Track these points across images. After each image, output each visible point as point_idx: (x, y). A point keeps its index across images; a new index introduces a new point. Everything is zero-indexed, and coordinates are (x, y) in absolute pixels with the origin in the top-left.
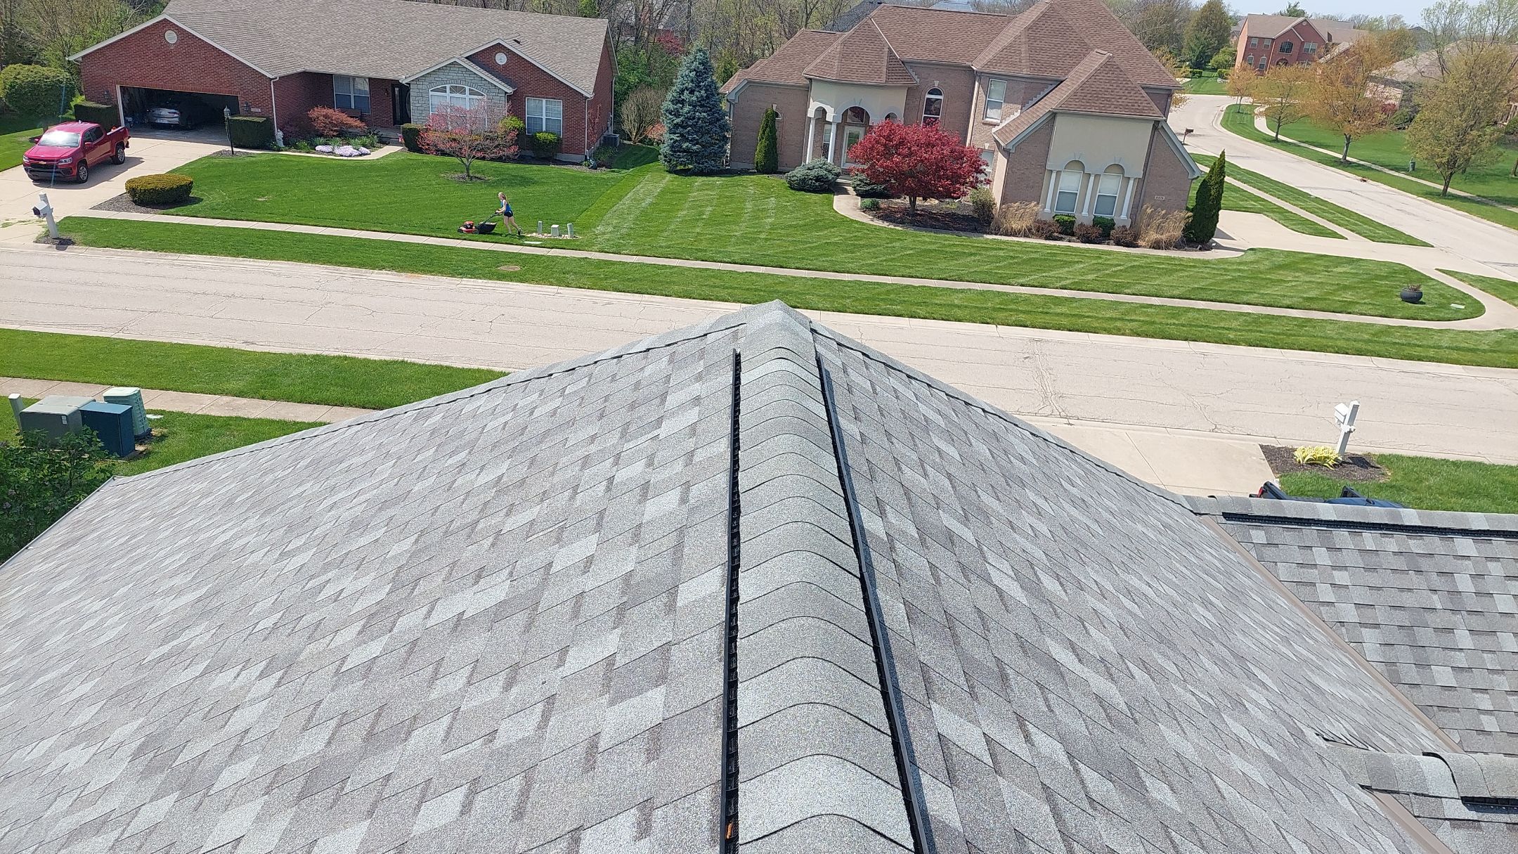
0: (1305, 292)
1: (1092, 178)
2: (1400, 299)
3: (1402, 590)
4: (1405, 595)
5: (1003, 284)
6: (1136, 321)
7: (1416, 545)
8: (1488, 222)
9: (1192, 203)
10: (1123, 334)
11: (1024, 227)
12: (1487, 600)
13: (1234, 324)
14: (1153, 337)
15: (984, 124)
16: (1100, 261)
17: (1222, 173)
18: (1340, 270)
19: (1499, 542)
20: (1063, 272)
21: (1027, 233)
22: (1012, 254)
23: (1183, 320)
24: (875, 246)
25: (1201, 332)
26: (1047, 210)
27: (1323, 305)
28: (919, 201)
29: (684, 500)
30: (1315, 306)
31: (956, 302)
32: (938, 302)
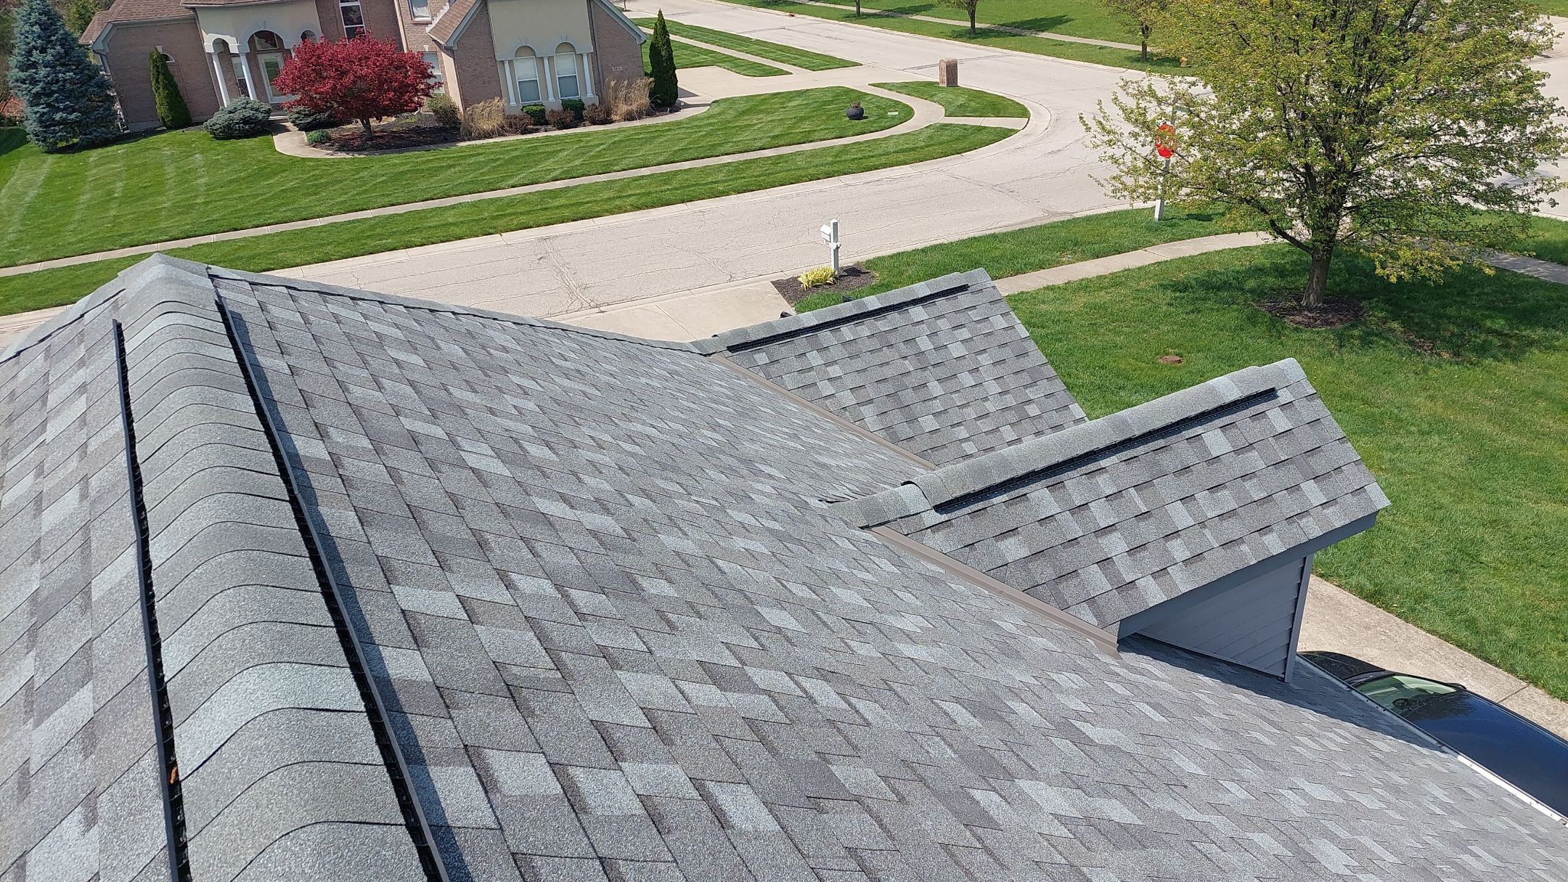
0: (771, 132)
1: (546, 62)
2: (848, 119)
3: (881, 365)
4: (885, 368)
5: (493, 190)
6: (633, 195)
7: (882, 324)
8: (899, 33)
9: (649, 70)
10: (625, 212)
11: (496, 126)
12: (942, 352)
13: (720, 177)
14: (653, 207)
15: (414, 24)
16: (581, 144)
17: (666, 33)
18: (793, 103)
19: (941, 301)
20: (549, 164)
21: (501, 132)
22: (492, 157)
23: (675, 184)
24: (341, 182)
25: (694, 191)
26: (513, 103)
27: (788, 139)
28: (373, 122)
29: (84, 496)
30: (782, 142)
31: (450, 220)
32: (433, 224)
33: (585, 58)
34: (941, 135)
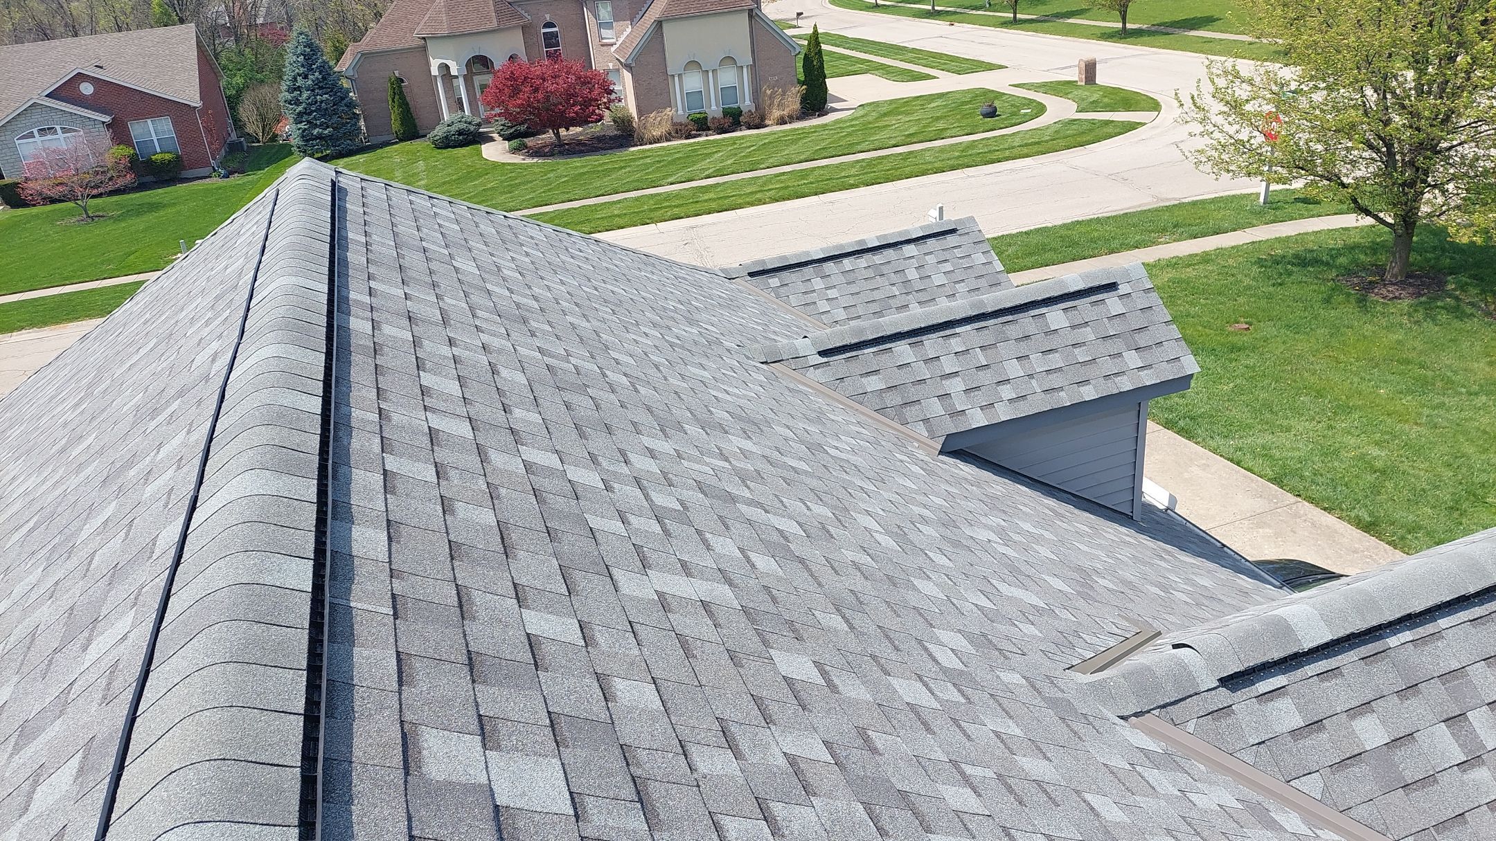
0: (906, 131)
1: (710, 74)
2: (981, 117)
5: (655, 187)
6: (773, 189)
8: (1051, 36)
9: (802, 78)
10: (764, 204)
11: (664, 132)
12: (926, 281)
13: (853, 171)
14: (789, 199)
15: (602, 45)
16: (736, 146)
17: (818, 44)
18: (933, 105)
20: (705, 164)
21: (669, 137)
22: (657, 159)
23: (811, 178)
24: (531, 182)
25: (828, 184)
26: (680, 112)
27: (921, 138)
28: (563, 132)
30: (915, 140)
31: (616, 212)
32: (599, 216)
33: (745, 70)
34: (1067, 130)
